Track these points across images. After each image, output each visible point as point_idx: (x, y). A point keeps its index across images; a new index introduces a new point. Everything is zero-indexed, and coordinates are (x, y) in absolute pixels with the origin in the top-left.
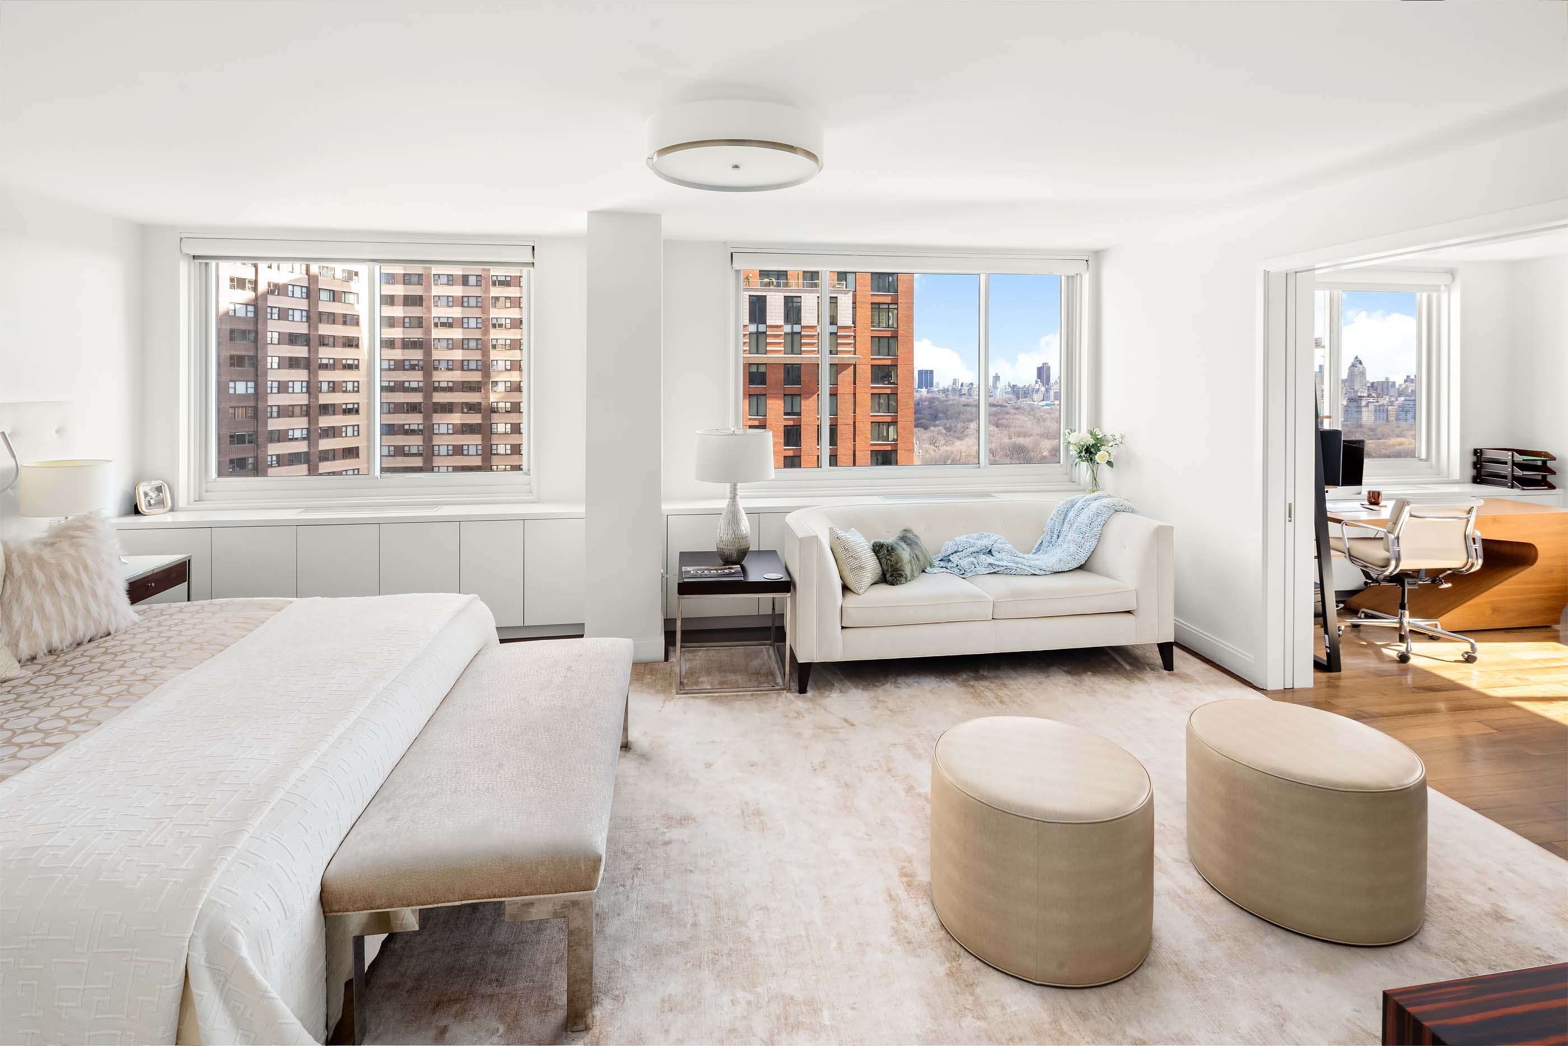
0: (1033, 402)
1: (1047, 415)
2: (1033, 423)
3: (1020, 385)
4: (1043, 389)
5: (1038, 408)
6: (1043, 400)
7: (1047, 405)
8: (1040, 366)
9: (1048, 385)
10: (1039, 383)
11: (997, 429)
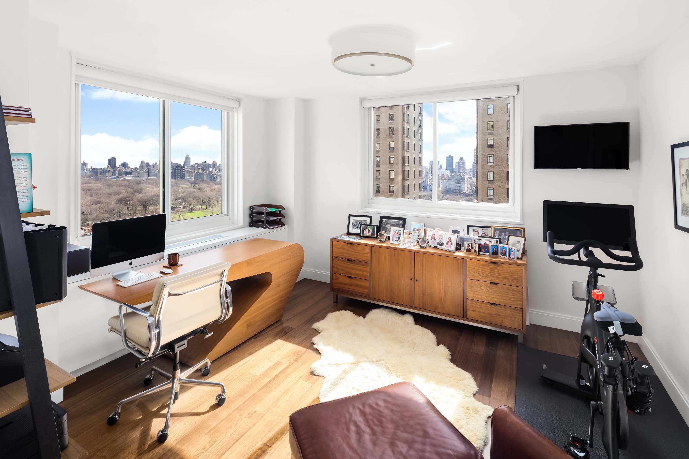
0: (106, 177)
1: (114, 183)
2: (106, 188)
3: (98, 167)
4: (112, 170)
5: (109, 180)
6: (112, 176)
7: (114, 178)
8: (110, 159)
9: (115, 168)
10: (110, 167)
11: (83, 192)
